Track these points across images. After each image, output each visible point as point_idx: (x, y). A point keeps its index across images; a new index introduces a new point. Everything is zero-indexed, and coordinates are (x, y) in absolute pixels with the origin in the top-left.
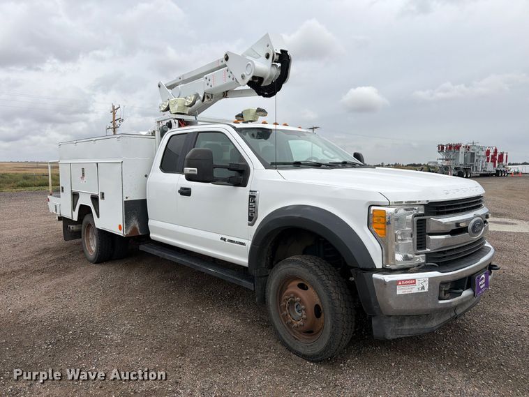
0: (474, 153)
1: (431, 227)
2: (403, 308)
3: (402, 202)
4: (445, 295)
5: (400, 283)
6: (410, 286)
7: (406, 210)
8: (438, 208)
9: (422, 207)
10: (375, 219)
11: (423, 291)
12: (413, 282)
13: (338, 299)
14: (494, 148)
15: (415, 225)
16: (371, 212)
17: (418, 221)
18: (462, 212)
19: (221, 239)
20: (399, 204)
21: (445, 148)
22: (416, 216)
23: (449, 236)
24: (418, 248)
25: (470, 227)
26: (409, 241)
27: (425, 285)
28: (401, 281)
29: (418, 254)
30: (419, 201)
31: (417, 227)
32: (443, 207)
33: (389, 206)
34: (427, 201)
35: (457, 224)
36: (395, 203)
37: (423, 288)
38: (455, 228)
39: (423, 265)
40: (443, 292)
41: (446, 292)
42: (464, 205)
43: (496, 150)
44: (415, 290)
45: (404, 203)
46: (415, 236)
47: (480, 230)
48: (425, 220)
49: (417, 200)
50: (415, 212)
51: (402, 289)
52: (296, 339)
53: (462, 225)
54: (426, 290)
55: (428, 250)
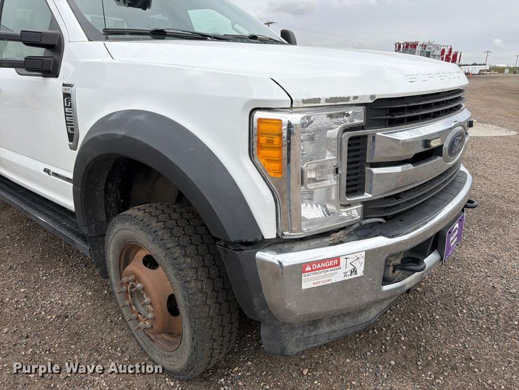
0: (430, 52)
1: (376, 151)
2: (314, 310)
3: (318, 100)
4: (394, 272)
5: (308, 268)
6: (329, 272)
7: (330, 116)
8: (393, 111)
9: (361, 110)
10: (263, 140)
11: (354, 276)
12: (335, 262)
13: (201, 291)
14: (449, 47)
15: (345, 149)
16: (255, 125)
17: (350, 139)
18: (434, 117)
19: (45, 170)
20: (313, 104)
21: (402, 46)
22: (346, 130)
23: (410, 166)
24: (349, 193)
25: (446, 145)
26: (331, 181)
27: (357, 265)
28: (310, 264)
29: (349, 205)
30: (355, 98)
31: (349, 151)
32: (402, 110)
33: (291, 108)
34: (372, 97)
35: (426, 142)
36: (304, 101)
37: (354, 271)
38: (421, 149)
39: (357, 225)
40: (391, 268)
41: (395, 267)
42: (438, 104)
43: (451, 49)
44: (338, 276)
45: (323, 103)
46: (343, 171)
47: (460, 150)
48: (365, 137)
49: (352, 94)
50: (347, 122)
51: (314, 279)
52: (152, 340)
53: (434, 144)
54: (360, 273)
55: (367, 196)
